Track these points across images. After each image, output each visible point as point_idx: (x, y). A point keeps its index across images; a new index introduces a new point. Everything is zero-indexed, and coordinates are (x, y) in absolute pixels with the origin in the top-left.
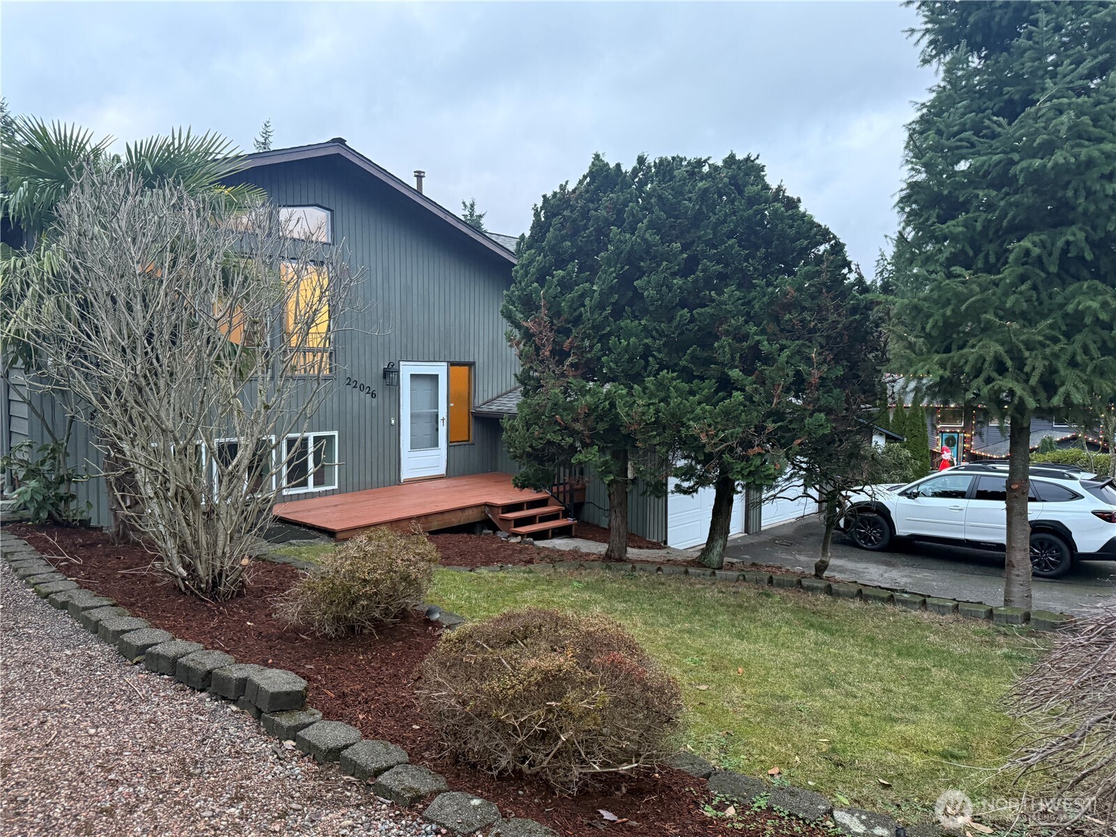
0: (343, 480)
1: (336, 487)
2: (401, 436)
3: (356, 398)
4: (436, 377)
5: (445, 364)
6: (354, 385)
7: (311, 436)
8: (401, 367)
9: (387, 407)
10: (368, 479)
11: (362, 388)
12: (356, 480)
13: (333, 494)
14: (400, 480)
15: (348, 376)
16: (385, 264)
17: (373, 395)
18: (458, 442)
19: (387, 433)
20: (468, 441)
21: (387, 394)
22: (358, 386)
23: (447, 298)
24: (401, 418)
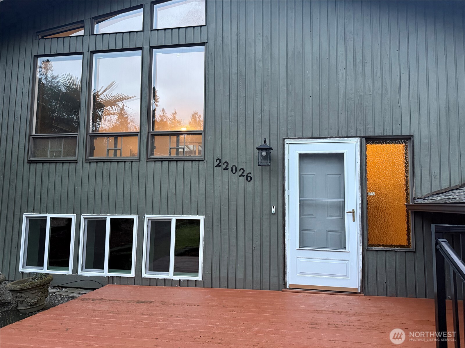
0: (208, 271)
1: (199, 277)
2: (287, 228)
3: (226, 180)
4: (339, 157)
5: (358, 140)
6: (224, 166)
7: (174, 218)
8: (286, 146)
9: (266, 192)
10: (240, 276)
11: (234, 170)
12: (224, 274)
13: (196, 286)
14: (285, 284)
15: (218, 157)
16: (267, 33)
17: (248, 178)
18: (383, 246)
19: (266, 224)
20: (408, 246)
21: (266, 176)
22: (230, 167)
23: (359, 57)
24: (286, 206)
